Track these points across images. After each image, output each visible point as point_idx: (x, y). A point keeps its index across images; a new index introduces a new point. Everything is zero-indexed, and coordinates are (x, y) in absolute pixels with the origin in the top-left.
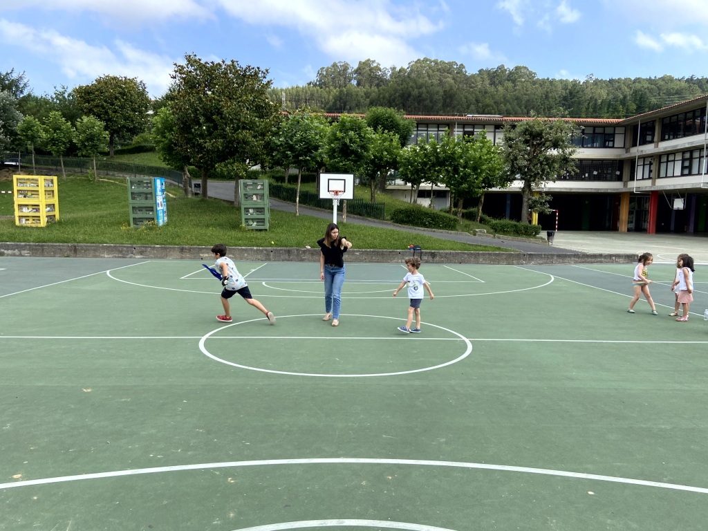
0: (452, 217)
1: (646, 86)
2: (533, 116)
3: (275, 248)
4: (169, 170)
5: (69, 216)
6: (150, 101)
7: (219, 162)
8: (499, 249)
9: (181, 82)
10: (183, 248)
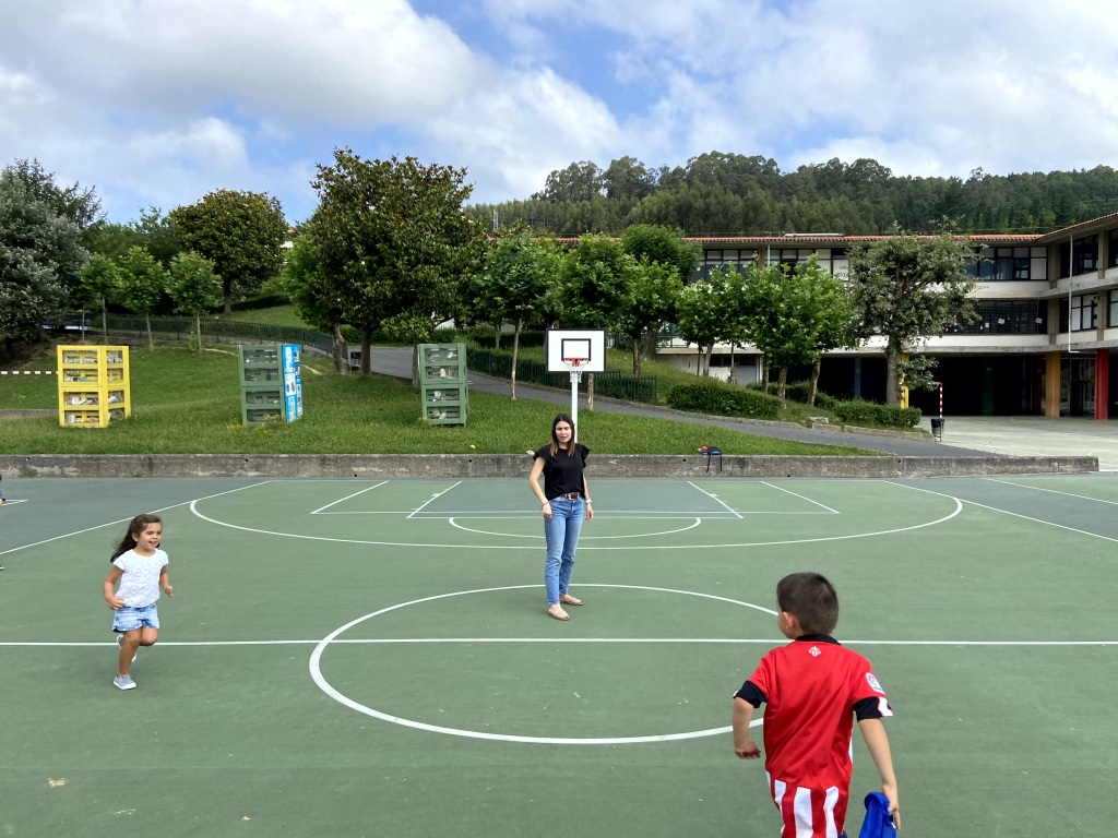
0: (771, 397)
1: (1068, 184)
3: (475, 455)
4: (310, 332)
5: (147, 409)
6: (286, 228)
7: (385, 316)
8: (854, 451)
9: (329, 194)
10: (325, 458)
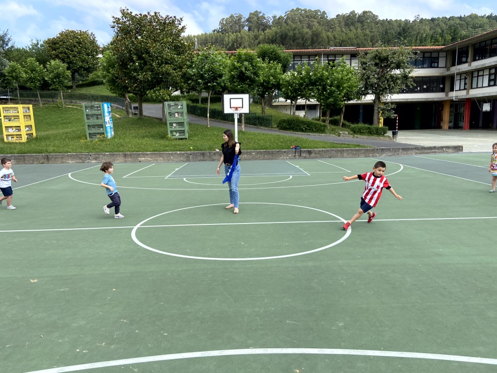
0: (323, 123)
1: (458, 22)
3: (193, 152)
4: (115, 97)
5: (42, 133)
6: (99, 48)
7: (148, 89)
8: (358, 146)
9: (119, 31)
10: (126, 154)
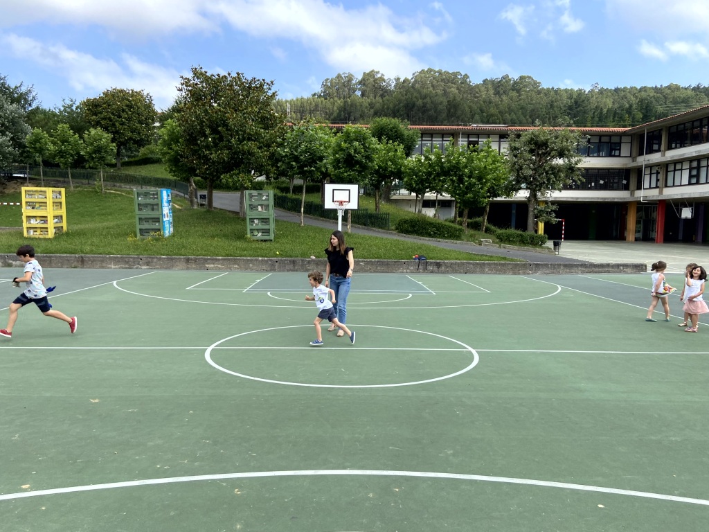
0: (457, 227)
1: (651, 95)
2: (539, 126)
3: (280, 258)
4: (175, 182)
5: (76, 227)
6: (156, 114)
7: (224, 173)
8: (505, 259)
9: (188, 95)
10: (188, 258)
